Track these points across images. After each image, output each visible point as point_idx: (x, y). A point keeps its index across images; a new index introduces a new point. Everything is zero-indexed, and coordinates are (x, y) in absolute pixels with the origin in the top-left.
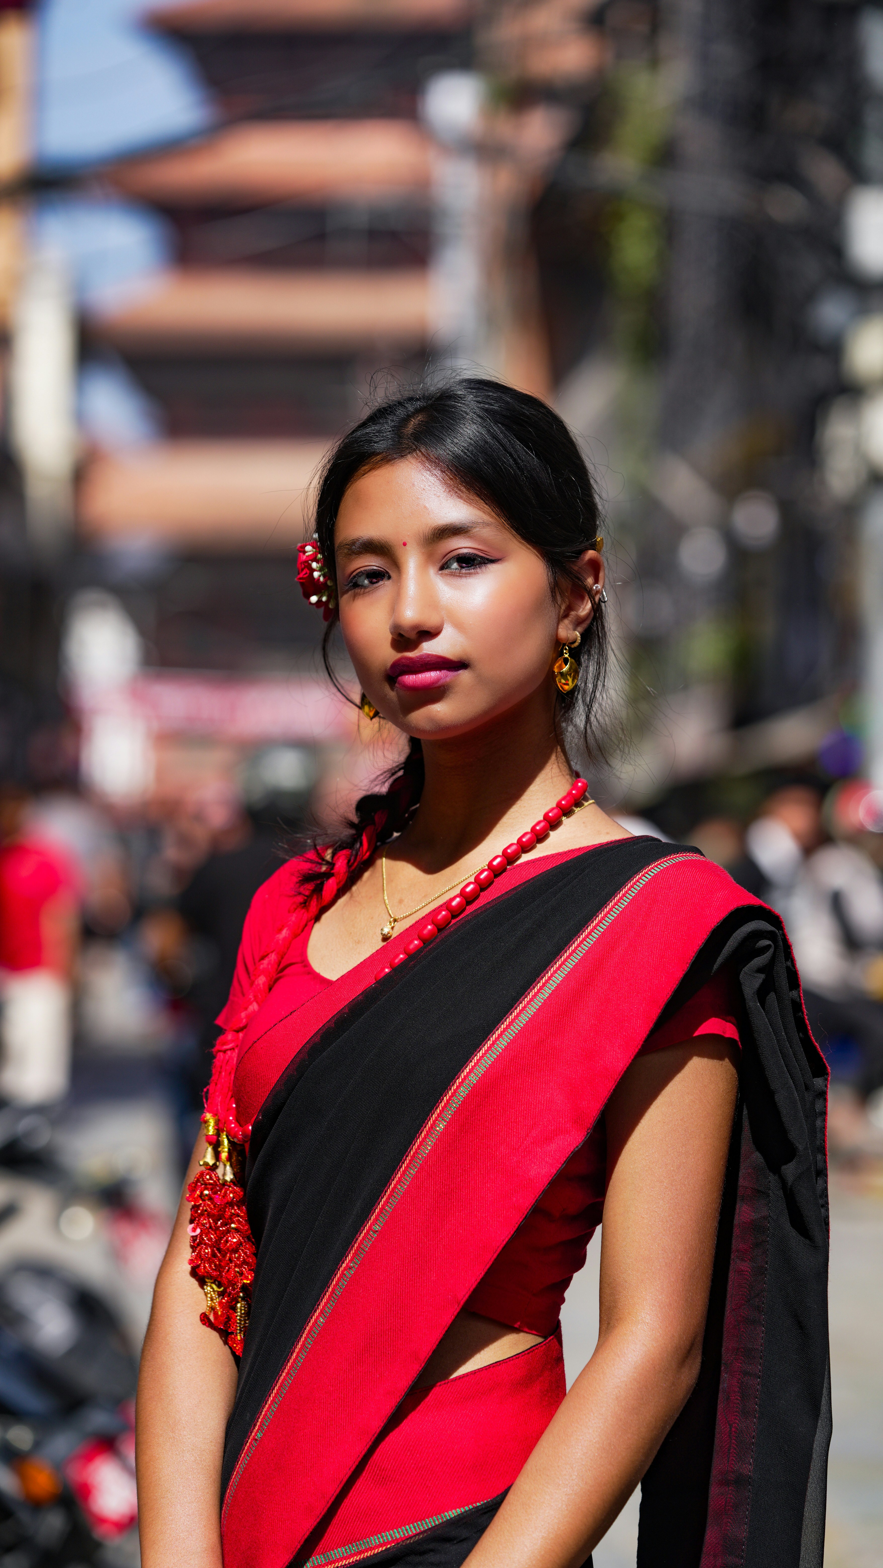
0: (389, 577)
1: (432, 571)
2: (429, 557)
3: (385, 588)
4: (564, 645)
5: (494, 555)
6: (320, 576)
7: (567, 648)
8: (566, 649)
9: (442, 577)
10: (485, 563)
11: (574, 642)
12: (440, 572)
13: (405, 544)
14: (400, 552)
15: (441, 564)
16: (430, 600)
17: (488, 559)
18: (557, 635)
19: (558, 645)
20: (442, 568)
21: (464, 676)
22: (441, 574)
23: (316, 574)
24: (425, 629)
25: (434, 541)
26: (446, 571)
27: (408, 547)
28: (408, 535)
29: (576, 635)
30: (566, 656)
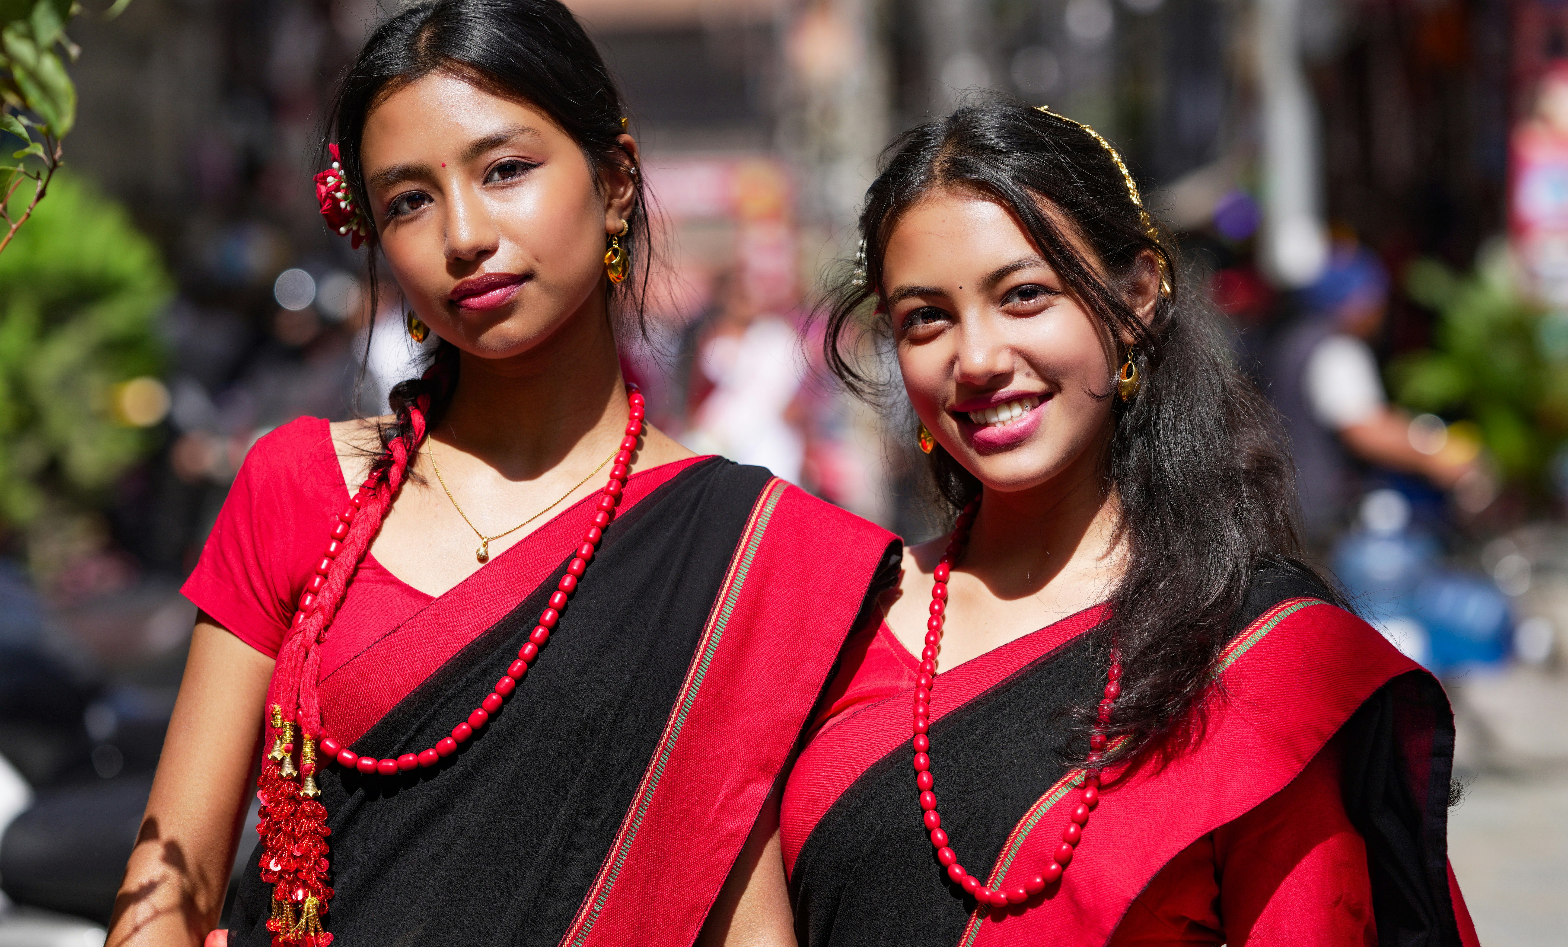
0: (431, 200)
1: (476, 187)
2: (472, 174)
3: (430, 212)
4: (613, 236)
5: (538, 159)
6: (346, 206)
7: (616, 238)
8: (615, 240)
9: (487, 191)
10: (527, 169)
11: (622, 231)
12: (484, 186)
13: (444, 166)
14: (441, 174)
15: (484, 177)
16: (482, 219)
17: (530, 165)
18: (605, 227)
19: (609, 237)
20: (486, 182)
21: (530, 288)
22: (486, 188)
23: (343, 205)
24: (483, 249)
25: (472, 157)
26: (490, 184)
27: (448, 168)
28: (446, 156)
29: (623, 223)
30: (616, 246)
